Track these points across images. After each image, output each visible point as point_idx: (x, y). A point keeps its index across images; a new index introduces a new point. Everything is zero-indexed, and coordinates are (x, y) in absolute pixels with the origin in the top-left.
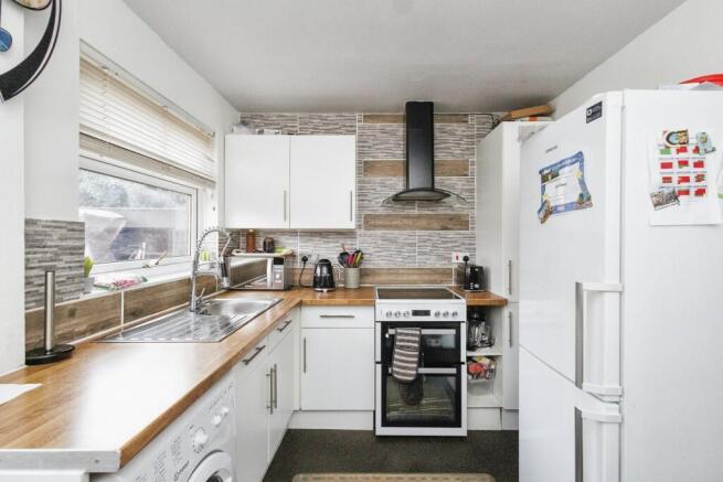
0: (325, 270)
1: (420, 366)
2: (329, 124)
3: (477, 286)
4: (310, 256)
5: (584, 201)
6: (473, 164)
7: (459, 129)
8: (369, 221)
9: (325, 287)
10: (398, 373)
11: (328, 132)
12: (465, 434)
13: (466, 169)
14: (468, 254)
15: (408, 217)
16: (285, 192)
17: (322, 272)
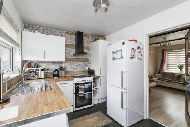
0: (56, 72)
1: (84, 93)
2: (55, 33)
3: (93, 74)
4: (50, 68)
5: (122, 57)
6: (90, 47)
7: (87, 39)
8: (67, 59)
9: (57, 76)
10: (80, 95)
11: (55, 35)
12: (93, 105)
13: (89, 48)
14: (89, 67)
15: (76, 58)
16: (44, 51)
17: (56, 73)
